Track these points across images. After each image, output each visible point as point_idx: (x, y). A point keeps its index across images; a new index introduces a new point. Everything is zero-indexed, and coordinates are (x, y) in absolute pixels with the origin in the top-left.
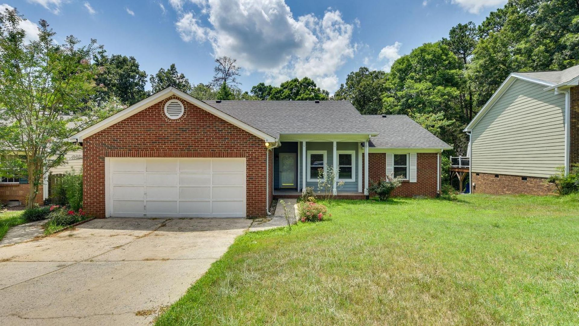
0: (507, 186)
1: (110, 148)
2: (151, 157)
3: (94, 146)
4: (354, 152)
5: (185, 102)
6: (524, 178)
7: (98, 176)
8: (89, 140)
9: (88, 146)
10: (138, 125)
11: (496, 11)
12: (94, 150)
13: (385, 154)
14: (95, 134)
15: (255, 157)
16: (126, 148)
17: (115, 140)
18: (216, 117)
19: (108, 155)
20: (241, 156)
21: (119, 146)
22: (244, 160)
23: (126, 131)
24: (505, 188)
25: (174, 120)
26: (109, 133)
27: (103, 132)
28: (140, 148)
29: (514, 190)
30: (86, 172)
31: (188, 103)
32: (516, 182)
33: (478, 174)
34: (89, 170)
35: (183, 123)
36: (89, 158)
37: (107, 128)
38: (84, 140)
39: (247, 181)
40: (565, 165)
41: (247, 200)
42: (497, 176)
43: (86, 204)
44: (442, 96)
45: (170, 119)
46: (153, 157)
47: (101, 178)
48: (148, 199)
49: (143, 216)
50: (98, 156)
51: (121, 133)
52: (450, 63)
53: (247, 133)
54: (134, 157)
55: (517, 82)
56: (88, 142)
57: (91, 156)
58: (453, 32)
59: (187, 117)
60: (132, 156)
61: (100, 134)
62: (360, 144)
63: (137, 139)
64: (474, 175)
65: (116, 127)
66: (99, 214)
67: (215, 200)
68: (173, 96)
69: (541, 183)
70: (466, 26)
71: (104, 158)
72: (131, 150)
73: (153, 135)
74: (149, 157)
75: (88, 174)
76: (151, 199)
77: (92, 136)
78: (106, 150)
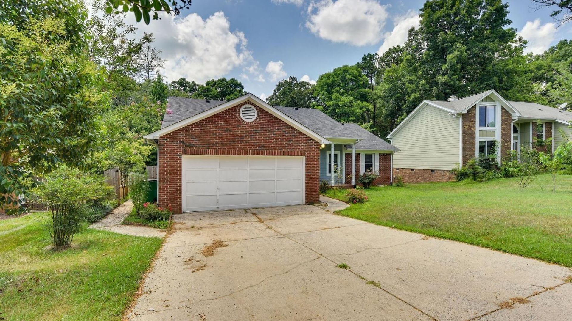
0: (421, 176)
1: (188, 146)
2: (228, 155)
3: (171, 144)
4: (339, 152)
5: (258, 108)
6: (433, 171)
7: (176, 173)
8: (166, 138)
9: (165, 143)
10: (216, 125)
11: (392, 48)
12: (172, 147)
13: (360, 154)
14: (173, 132)
15: (312, 155)
16: (204, 146)
17: (194, 139)
18: (283, 122)
19: (186, 153)
20: (302, 155)
21: (197, 144)
22: (304, 157)
23: (205, 130)
24: (419, 178)
25: (249, 122)
26: (187, 131)
27: (182, 131)
28: (217, 147)
29: (425, 179)
30: (162, 169)
31: (260, 108)
32: (427, 174)
33: (397, 169)
34: (166, 167)
35: (256, 125)
36: (165, 155)
37: (186, 127)
38: (160, 137)
39: (306, 174)
40: (460, 162)
41: (306, 190)
42: (413, 170)
43: (162, 200)
44: (361, 108)
45: (245, 122)
46: (230, 154)
47: (178, 175)
48: (221, 193)
49: (217, 209)
50: (175, 153)
51: (200, 132)
52: (364, 83)
53: (307, 136)
54: (213, 154)
55: (427, 106)
56: (165, 140)
57: (169, 153)
58: (365, 59)
59: (259, 120)
60: (211, 154)
61: (178, 133)
62: (343, 146)
63: (215, 138)
64: (395, 170)
65: (195, 126)
66: (176, 210)
67: (279, 191)
68: (247, 102)
69: (444, 174)
70: (373, 56)
71: (181, 155)
72: (209, 148)
73: (230, 135)
74: (226, 155)
75: (165, 171)
76: (223, 193)
77: (170, 134)
78: (184, 148)
